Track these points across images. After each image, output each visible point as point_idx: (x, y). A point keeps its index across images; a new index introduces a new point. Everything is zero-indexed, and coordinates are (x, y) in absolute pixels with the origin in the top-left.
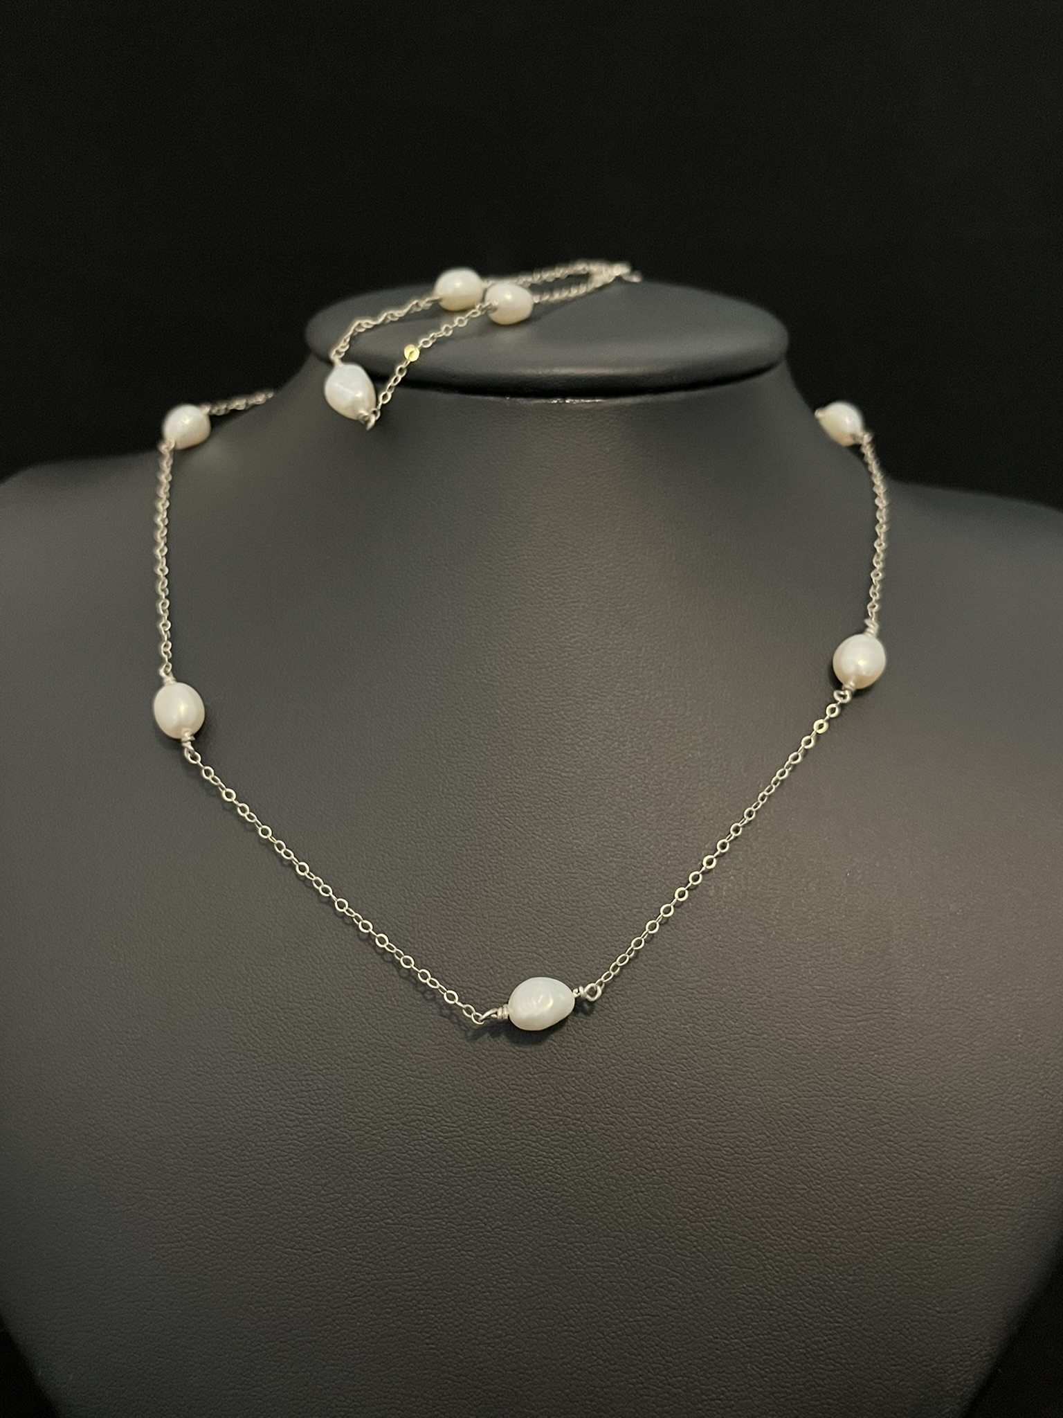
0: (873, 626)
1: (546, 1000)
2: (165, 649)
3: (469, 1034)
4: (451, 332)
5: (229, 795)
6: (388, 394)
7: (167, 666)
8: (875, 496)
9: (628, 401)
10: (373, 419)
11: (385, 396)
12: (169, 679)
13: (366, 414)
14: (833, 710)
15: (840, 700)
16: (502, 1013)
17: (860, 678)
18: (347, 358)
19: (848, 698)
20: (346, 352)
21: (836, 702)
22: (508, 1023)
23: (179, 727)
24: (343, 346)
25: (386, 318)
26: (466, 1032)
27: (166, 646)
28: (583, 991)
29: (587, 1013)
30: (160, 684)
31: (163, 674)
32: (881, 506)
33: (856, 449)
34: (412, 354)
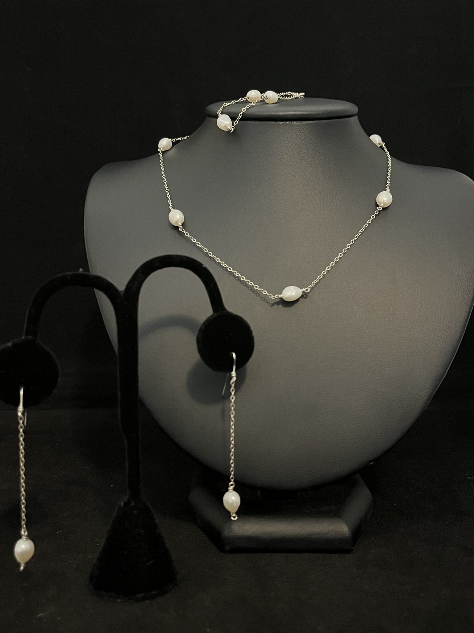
0: (388, 190)
1: (293, 292)
2: (170, 202)
3: (271, 304)
4: (255, 104)
5: (194, 240)
6: (237, 122)
7: (171, 206)
8: (388, 157)
9: (311, 122)
10: (233, 129)
11: (236, 123)
12: (172, 209)
13: (230, 128)
14: (376, 212)
15: (379, 209)
16: (280, 296)
17: (384, 204)
18: (222, 113)
19: (381, 209)
20: (222, 112)
21: (378, 210)
22: (281, 299)
23: (177, 222)
24: (221, 110)
25: (233, 103)
26: (269, 304)
27: (170, 201)
28: (304, 290)
29: (306, 298)
30: (170, 211)
31: (170, 208)
32: (389, 160)
33: (381, 147)
34: (244, 110)
